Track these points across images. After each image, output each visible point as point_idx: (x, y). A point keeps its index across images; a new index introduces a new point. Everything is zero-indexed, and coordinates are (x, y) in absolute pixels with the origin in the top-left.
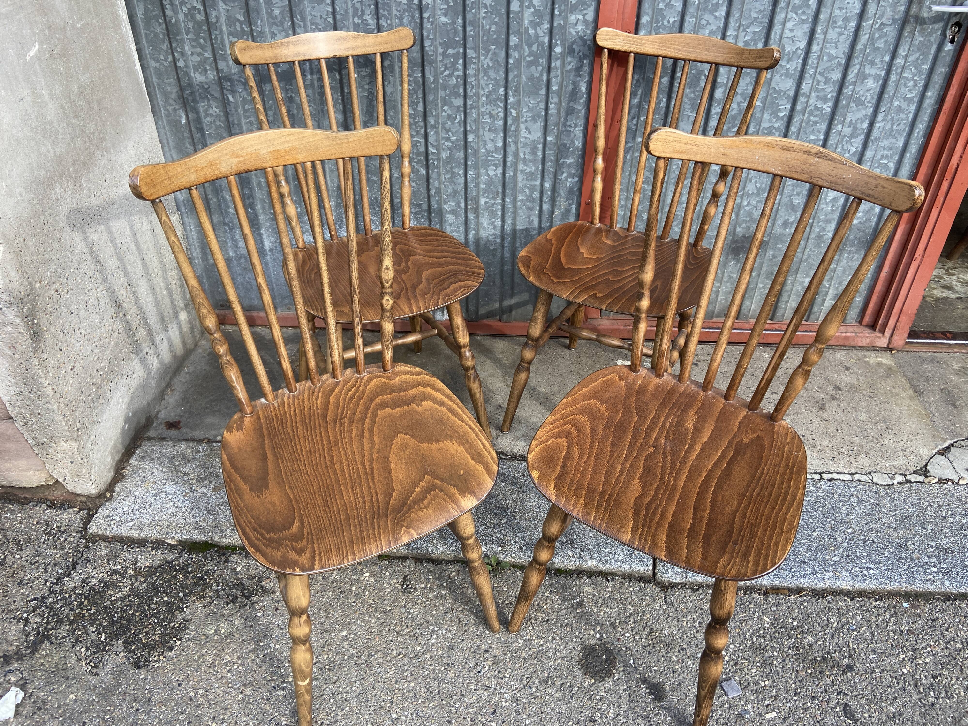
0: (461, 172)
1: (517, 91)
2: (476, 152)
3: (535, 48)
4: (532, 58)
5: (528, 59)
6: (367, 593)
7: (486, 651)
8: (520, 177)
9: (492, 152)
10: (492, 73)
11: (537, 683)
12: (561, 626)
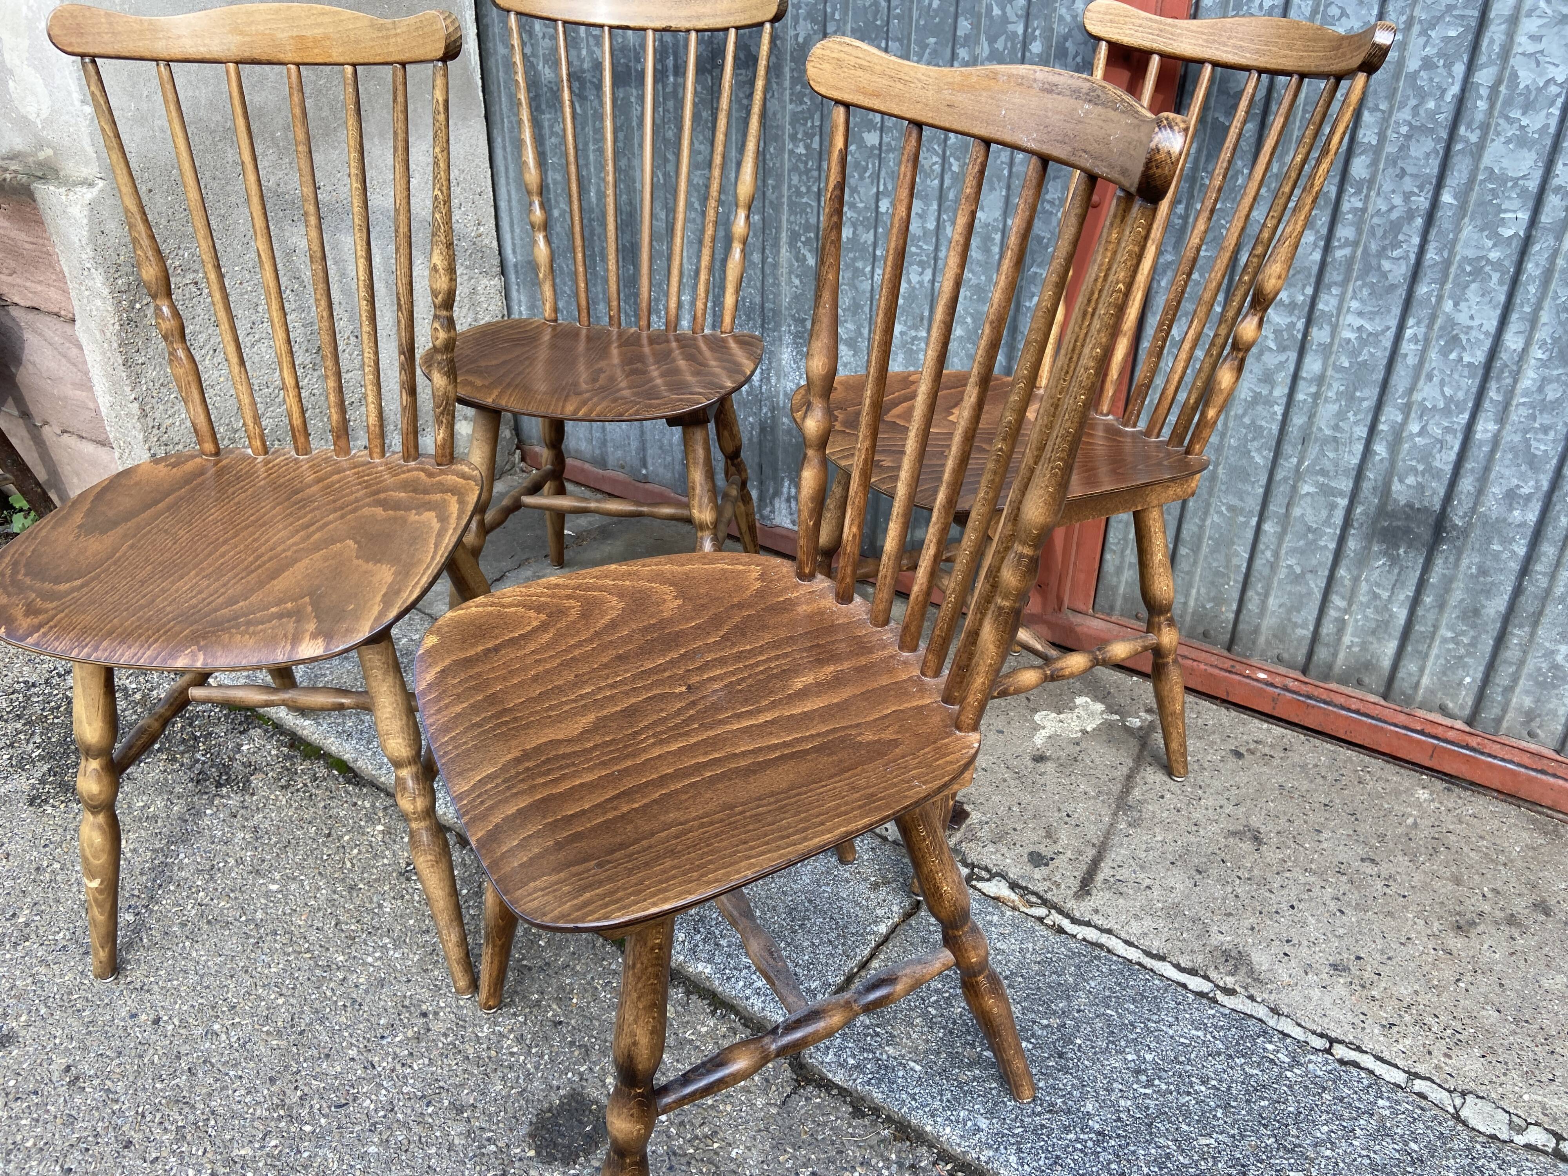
3: (1000, 43)
6: (355, 851)
7: (424, 1015)
11: (446, 1103)
12: (572, 1043)
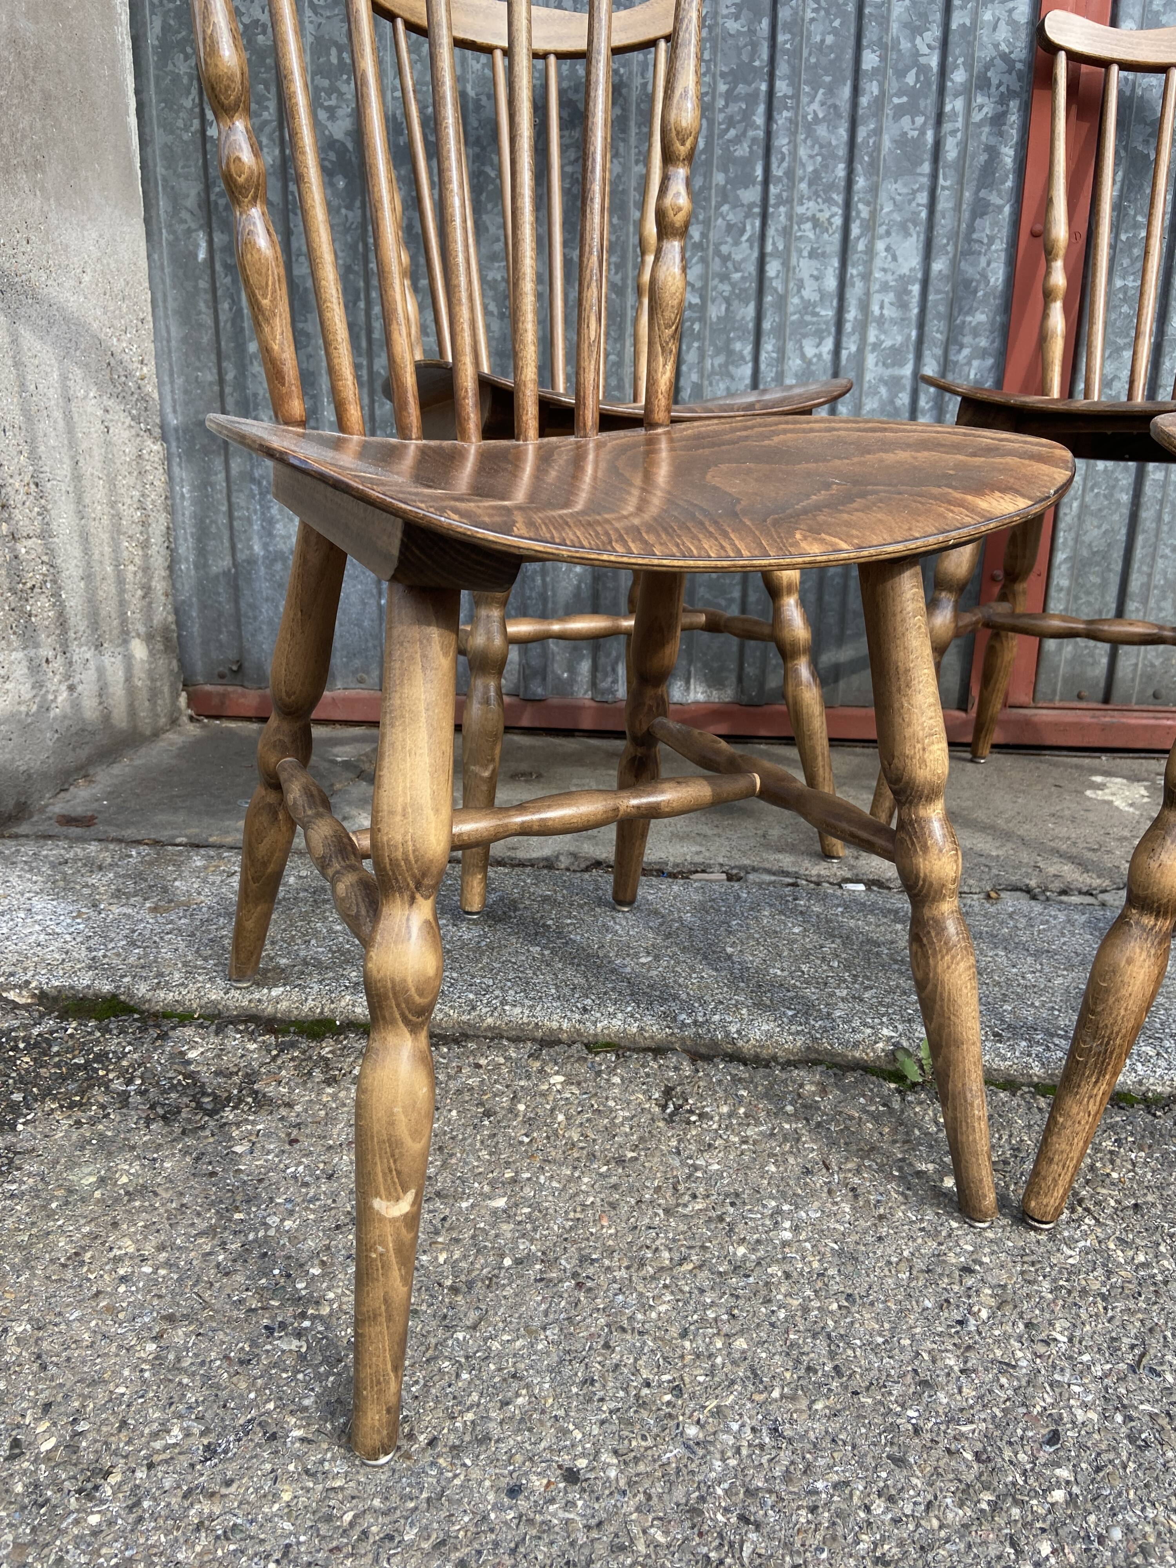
0: (748, 350)
1: (873, 168)
2: (782, 301)
3: (910, 79)
4: (905, 99)
5: (896, 100)
8: (871, 359)
9: (815, 305)
10: (822, 131)
